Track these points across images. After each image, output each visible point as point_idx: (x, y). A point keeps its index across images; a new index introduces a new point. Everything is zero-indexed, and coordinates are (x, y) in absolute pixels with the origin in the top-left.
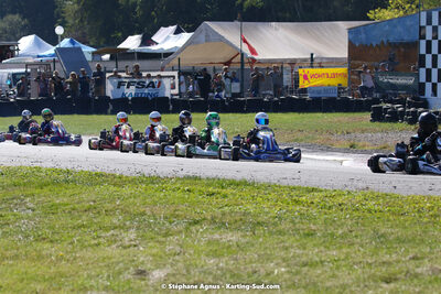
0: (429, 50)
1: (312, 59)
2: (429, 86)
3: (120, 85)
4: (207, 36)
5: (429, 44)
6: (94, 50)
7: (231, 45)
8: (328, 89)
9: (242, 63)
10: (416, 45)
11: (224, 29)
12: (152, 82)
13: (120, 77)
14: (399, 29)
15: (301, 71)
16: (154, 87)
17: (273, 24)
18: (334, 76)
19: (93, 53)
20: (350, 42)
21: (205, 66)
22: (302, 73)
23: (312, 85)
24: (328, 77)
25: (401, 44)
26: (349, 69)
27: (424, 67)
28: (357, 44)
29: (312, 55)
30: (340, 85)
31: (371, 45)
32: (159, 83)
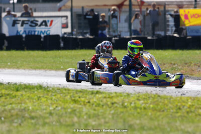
3: (15, 23)
9: (130, 5)
13: (15, 16)
15: (181, 12)
16: (46, 25)
21: (92, 8)
22: (184, 14)
23: (192, 24)
32: (52, 21)
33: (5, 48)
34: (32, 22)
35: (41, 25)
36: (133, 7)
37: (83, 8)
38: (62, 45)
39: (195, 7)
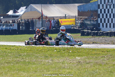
0: (101, 12)
1: (65, 16)
2: (101, 24)
4: (31, 9)
5: (101, 10)
7: (39, 12)
8: (69, 25)
10: (97, 11)
12: (11, 25)
14: (94, 6)
15: (60, 20)
17: (54, 5)
18: (71, 21)
20: (78, 10)
24: (69, 22)
25: (95, 11)
26: (76, 19)
27: (100, 18)
28: (80, 11)
29: (65, 15)
30: (72, 24)
31: (85, 11)
32: (14, 25)
34: (6, 25)
36: (43, 19)
37: (25, 19)
38: (17, 33)
39: (65, 18)
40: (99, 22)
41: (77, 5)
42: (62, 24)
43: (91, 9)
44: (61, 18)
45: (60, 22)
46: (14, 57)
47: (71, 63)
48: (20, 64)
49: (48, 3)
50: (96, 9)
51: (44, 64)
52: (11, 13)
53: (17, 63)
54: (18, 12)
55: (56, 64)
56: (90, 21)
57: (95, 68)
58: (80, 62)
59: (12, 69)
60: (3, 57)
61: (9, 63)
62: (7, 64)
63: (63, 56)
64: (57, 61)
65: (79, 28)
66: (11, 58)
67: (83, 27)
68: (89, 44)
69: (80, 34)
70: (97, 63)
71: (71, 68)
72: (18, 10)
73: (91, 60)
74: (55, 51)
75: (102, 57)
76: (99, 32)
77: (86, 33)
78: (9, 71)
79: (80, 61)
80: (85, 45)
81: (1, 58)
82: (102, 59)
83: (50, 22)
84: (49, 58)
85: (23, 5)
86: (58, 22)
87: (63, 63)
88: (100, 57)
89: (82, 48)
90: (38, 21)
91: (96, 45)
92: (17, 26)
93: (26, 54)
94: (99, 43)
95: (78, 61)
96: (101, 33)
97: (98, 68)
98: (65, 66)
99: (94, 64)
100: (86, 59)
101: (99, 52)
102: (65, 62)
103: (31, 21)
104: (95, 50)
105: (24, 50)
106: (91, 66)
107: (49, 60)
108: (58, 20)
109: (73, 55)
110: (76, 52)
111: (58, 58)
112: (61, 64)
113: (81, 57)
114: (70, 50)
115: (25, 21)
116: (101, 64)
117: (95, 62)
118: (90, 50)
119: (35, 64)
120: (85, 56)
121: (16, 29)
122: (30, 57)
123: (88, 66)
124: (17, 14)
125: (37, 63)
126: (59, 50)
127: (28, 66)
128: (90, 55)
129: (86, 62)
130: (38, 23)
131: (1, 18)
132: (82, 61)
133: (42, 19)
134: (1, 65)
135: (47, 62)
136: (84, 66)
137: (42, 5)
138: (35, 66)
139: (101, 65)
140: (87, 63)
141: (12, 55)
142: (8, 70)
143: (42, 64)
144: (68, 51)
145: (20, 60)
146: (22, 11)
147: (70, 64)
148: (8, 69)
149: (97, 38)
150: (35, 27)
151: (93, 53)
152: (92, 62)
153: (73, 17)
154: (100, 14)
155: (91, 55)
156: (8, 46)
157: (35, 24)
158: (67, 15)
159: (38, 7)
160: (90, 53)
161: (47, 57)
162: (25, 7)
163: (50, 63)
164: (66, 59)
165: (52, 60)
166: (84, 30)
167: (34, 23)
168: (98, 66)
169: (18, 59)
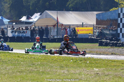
2: (121, 34)
4: (46, 16)
5: (121, 19)
6: (9, 21)
7: (54, 19)
8: (86, 35)
10: (117, 20)
11: (52, 13)
12: (24, 31)
15: (76, 28)
17: (70, 12)
18: (88, 30)
19: (9, 22)
22: (77, 29)
23: (80, 33)
24: (86, 31)
25: (114, 20)
26: (94, 28)
27: (119, 27)
28: (99, 20)
29: (83, 23)
30: (90, 33)
31: (104, 20)
32: (26, 32)
33: (8, 41)
34: (19, 32)
35: (22, 33)
37: (39, 26)
39: (83, 27)
40: (119, 32)
41: (96, 13)
42: (79, 33)
43: (111, 18)
44: (78, 26)
45: (77, 31)
46: (27, 66)
47: (88, 74)
48: (33, 74)
49: (64, 9)
50: (116, 18)
51: (59, 75)
52: (24, 19)
53: (30, 72)
54: (32, 19)
55: (72, 75)
56: (110, 30)
57: (114, 81)
58: (98, 74)
59: (24, 79)
60: (16, 65)
61: (21, 72)
62: (19, 73)
63: (80, 67)
64: (73, 72)
65: (96, 37)
66: (23, 67)
67: (101, 36)
68: (107, 54)
69: (98, 44)
70: (116, 75)
71: (88, 79)
72: (31, 17)
73: (111, 73)
74: (72, 61)
75: (122, 69)
76: (119, 42)
77: (105, 43)
78: (22, 81)
79: (98, 72)
80: (103, 56)
81: (13, 67)
82: (122, 72)
83: (66, 30)
84: (65, 69)
85: (37, 12)
86: (75, 30)
87: (79, 74)
88: (120, 69)
89: (100, 59)
90: (53, 29)
91: (116, 56)
92: (30, 33)
93: (39, 63)
94: (119, 55)
95: (96, 73)
96: (120, 43)
97: (117, 80)
98: (81, 77)
99: (113, 77)
100: (105, 70)
101: (119, 64)
102: (82, 73)
103: (45, 29)
104: (115, 61)
105: (38, 59)
106: (110, 78)
107: (64, 71)
108: (74, 28)
109: (91, 66)
110: (93, 63)
111: (74, 69)
112: (77, 75)
113: (99, 68)
114: (88, 61)
115: (39, 28)
116: (120, 76)
117: (115, 74)
118: (109, 62)
119: (50, 74)
120: (103, 67)
121: (29, 37)
122: (44, 67)
123: (107, 78)
124: (31, 20)
125: (52, 73)
126: (76, 61)
127: (42, 76)
128: (108, 67)
129: (105, 74)
130: (53, 30)
131: (13, 24)
132: (100, 73)
133: (57, 27)
134: (13, 74)
135: (62, 72)
136: (102, 78)
137: (58, 11)
138: (49, 76)
139: (120, 78)
140: (106, 76)
141: (24, 64)
142: (20, 80)
143: (57, 74)
144: (86, 62)
145: (33, 69)
146: (36, 17)
147: (87, 76)
148: (21, 78)
149: (116, 49)
150: (49, 35)
151: (112, 65)
152: (111, 74)
153: (90, 26)
154: (120, 23)
155: (110, 66)
156: (20, 54)
157: (50, 32)
158: (84, 24)
159: (53, 14)
160: (109, 65)
161: (63, 67)
162: (39, 14)
163: (66, 73)
164: (82, 70)
165: (68, 71)
166: (102, 40)
167: (49, 30)
168: (117, 79)
169: (31, 68)
